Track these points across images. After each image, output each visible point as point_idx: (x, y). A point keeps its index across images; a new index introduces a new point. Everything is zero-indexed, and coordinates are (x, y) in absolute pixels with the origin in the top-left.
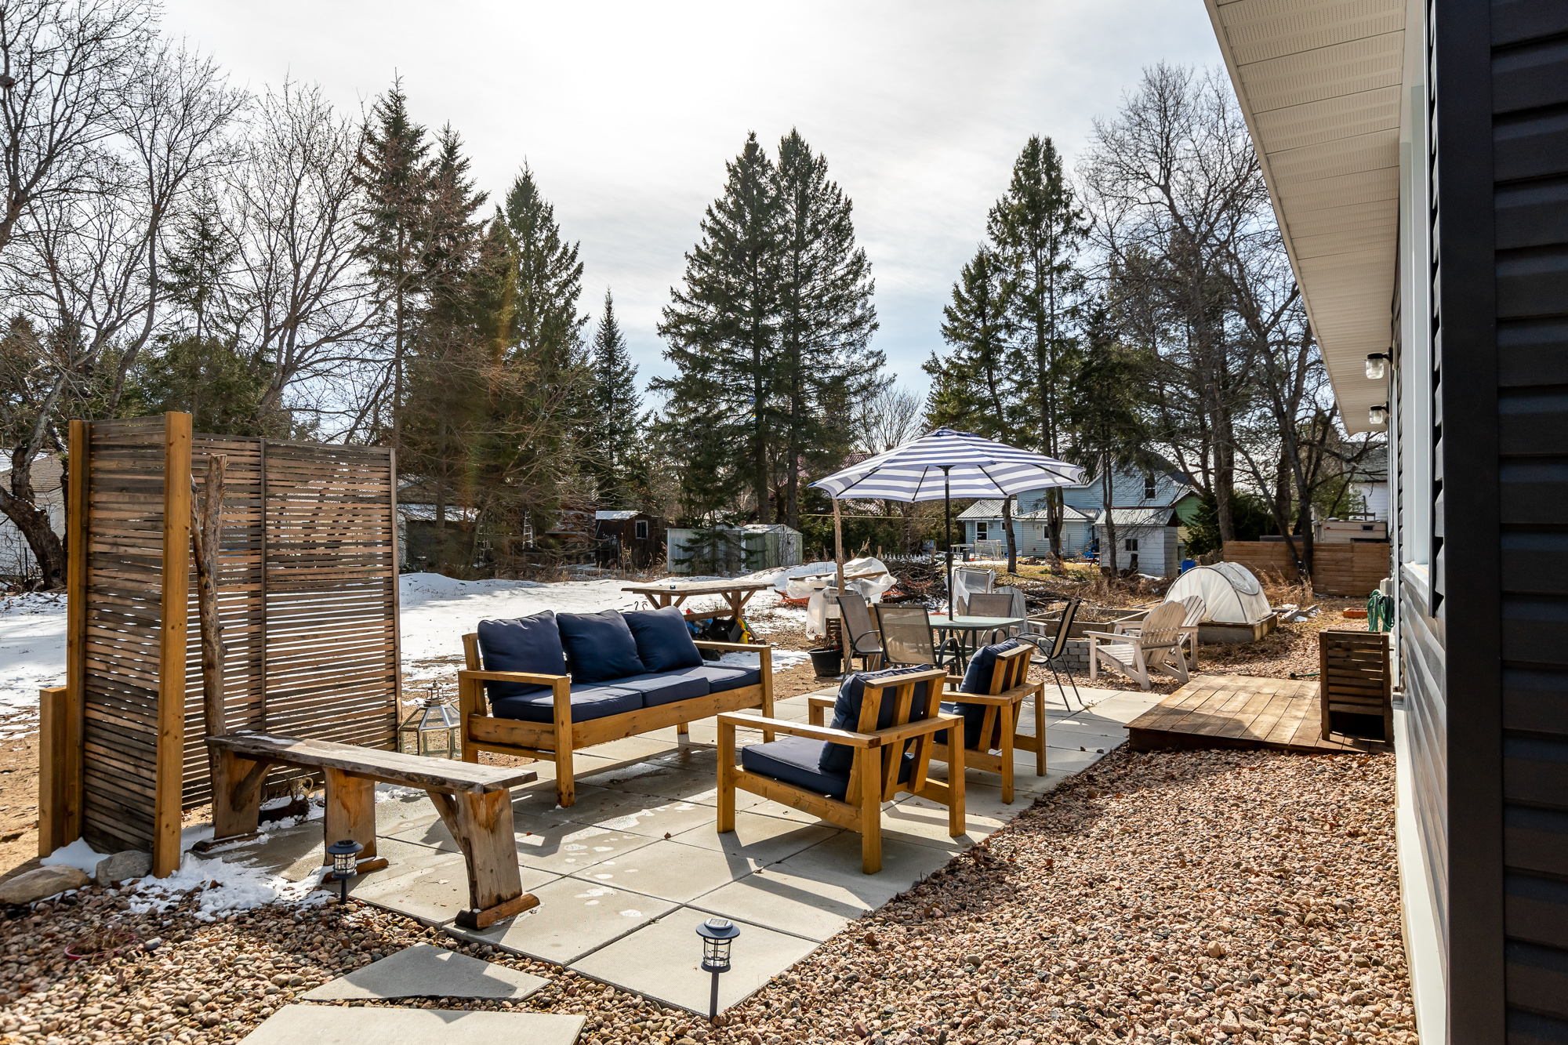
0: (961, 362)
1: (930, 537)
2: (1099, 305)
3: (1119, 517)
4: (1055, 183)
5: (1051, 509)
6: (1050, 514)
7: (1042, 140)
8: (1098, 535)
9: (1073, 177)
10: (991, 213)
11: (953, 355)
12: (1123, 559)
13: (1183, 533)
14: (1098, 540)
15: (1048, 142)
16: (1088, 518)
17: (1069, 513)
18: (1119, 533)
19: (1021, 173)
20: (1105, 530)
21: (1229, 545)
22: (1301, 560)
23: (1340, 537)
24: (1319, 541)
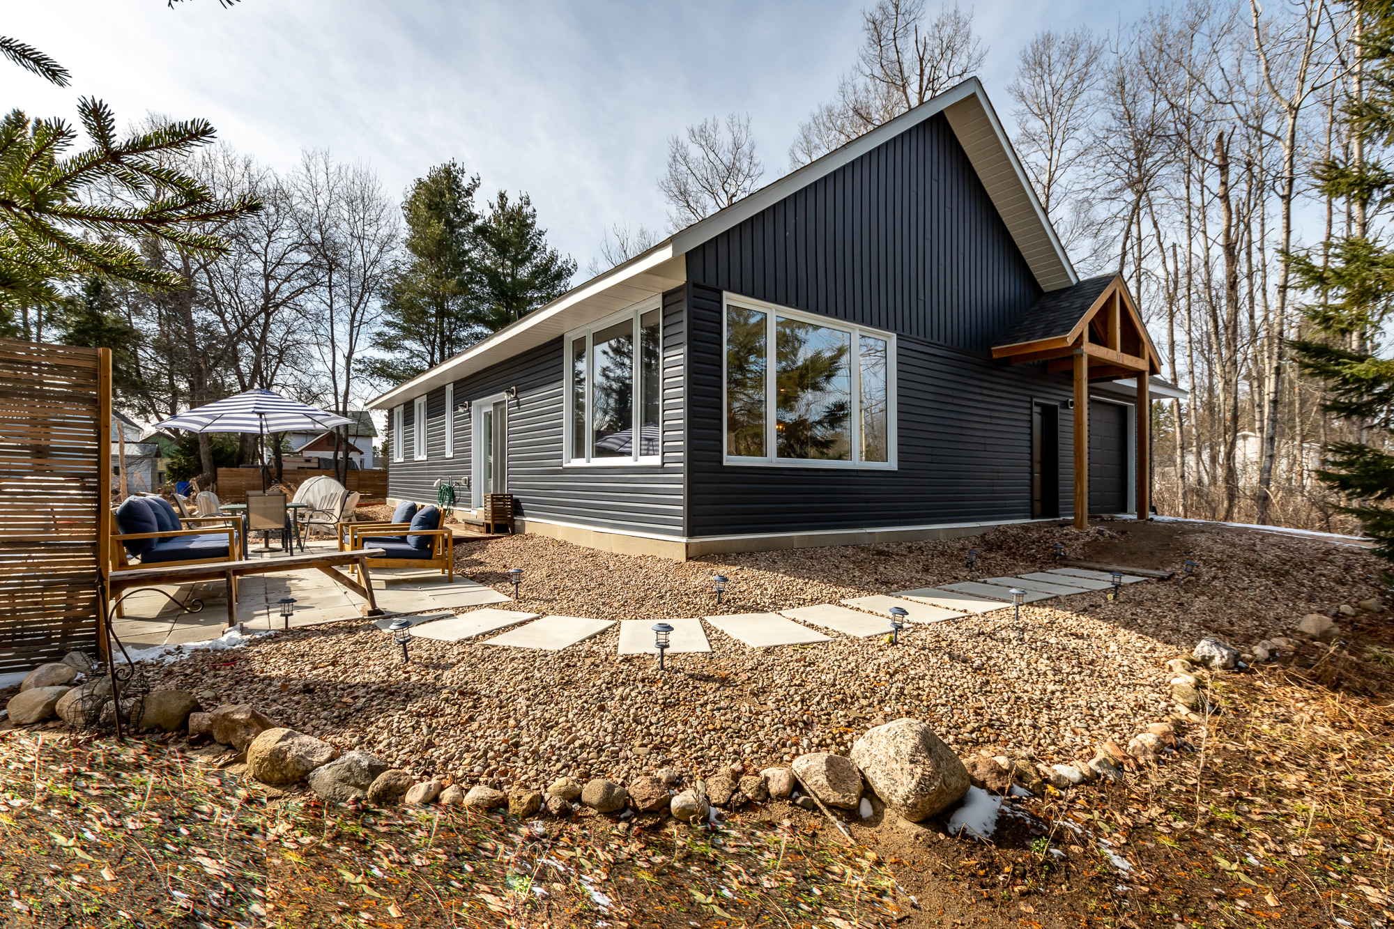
21: (221, 470)
22: (274, 479)
23: (290, 466)
24: (285, 468)
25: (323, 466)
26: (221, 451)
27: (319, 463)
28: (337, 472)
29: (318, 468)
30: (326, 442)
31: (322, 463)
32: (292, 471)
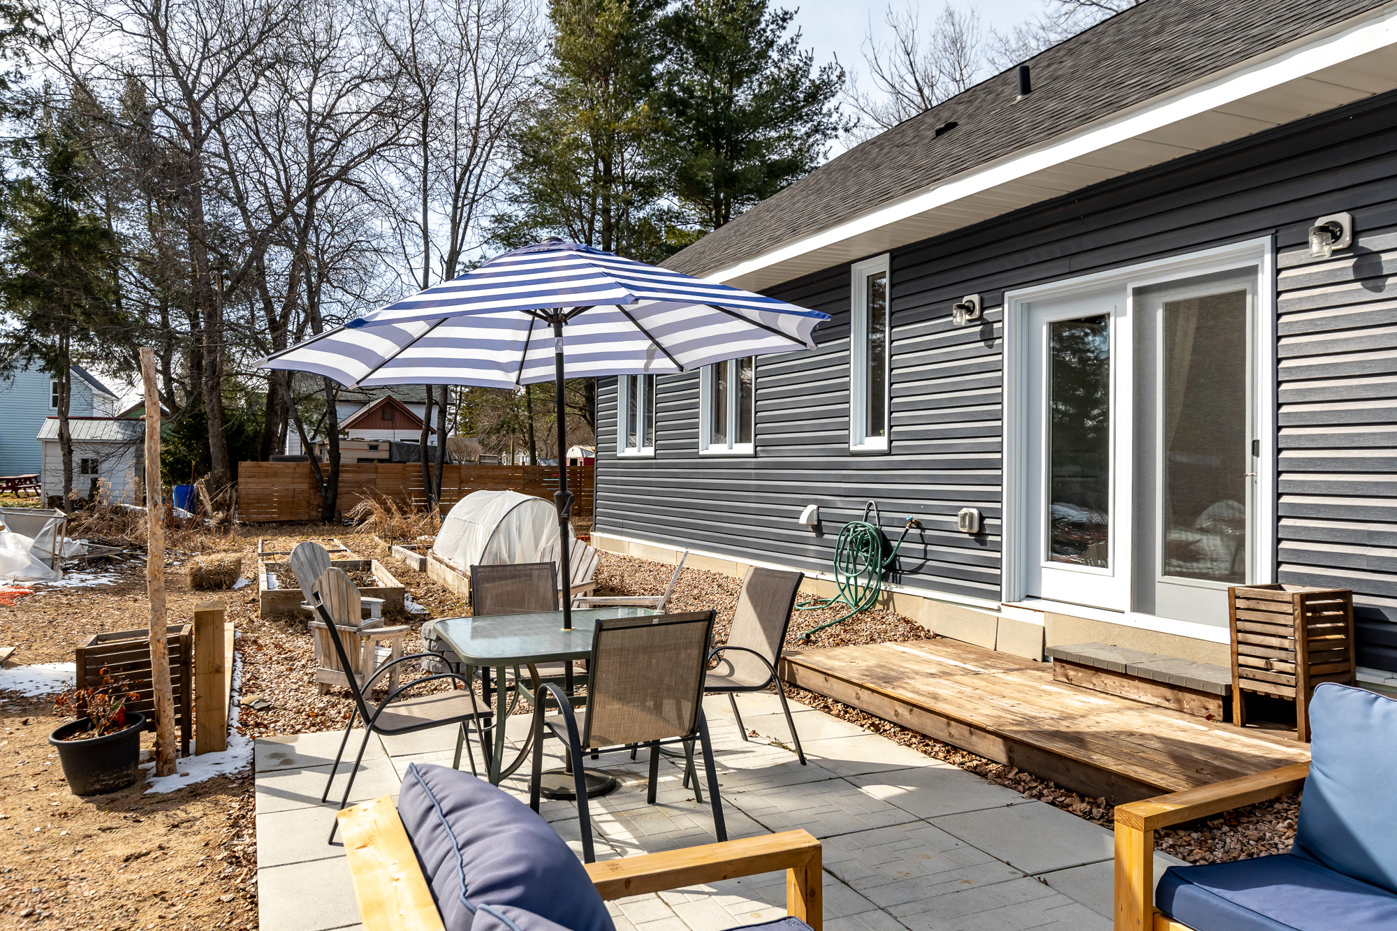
20: (54, 446)
21: (245, 466)
22: (327, 482)
23: (347, 457)
24: (342, 461)
25: (397, 457)
26: (240, 429)
27: (390, 450)
28: (427, 467)
29: (389, 460)
30: (380, 413)
31: (395, 450)
32: (352, 466)
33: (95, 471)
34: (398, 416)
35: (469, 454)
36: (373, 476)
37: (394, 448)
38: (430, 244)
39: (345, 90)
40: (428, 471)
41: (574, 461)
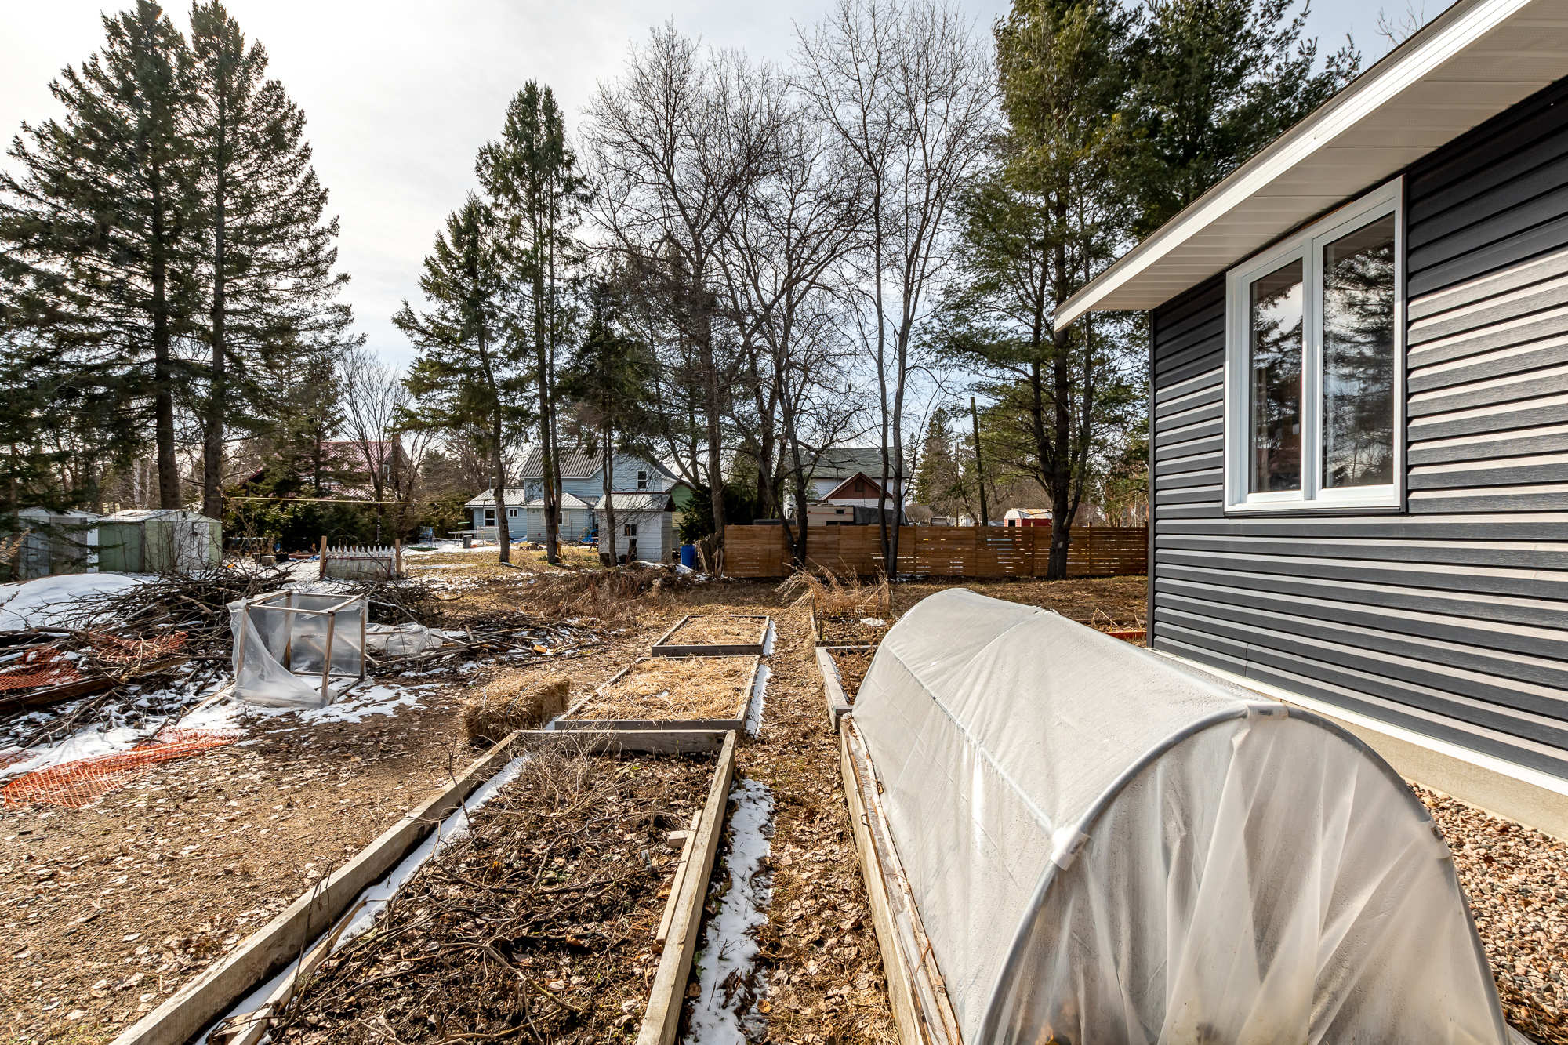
0: (445, 323)
1: (428, 523)
2: (603, 278)
3: (620, 502)
4: (556, 142)
5: (549, 494)
6: (547, 501)
7: (540, 87)
8: (598, 520)
9: (575, 138)
10: (482, 153)
11: (435, 313)
12: (622, 545)
13: (677, 518)
14: (597, 526)
15: (549, 93)
16: (589, 505)
17: (568, 500)
18: (619, 518)
19: (516, 119)
20: (605, 515)
21: (730, 529)
22: (797, 543)
23: (813, 521)
24: (810, 524)
25: (860, 520)
27: (854, 514)
28: (885, 528)
29: (853, 523)
30: (854, 486)
31: (858, 514)
32: (823, 528)
33: (634, 533)
34: (867, 489)
35: (923, 517)
36: (837, 537)
37: (858, 512)
38: (885, 320)
39: (815, 214)
40: (886, 533)
41: (1012, 523)
